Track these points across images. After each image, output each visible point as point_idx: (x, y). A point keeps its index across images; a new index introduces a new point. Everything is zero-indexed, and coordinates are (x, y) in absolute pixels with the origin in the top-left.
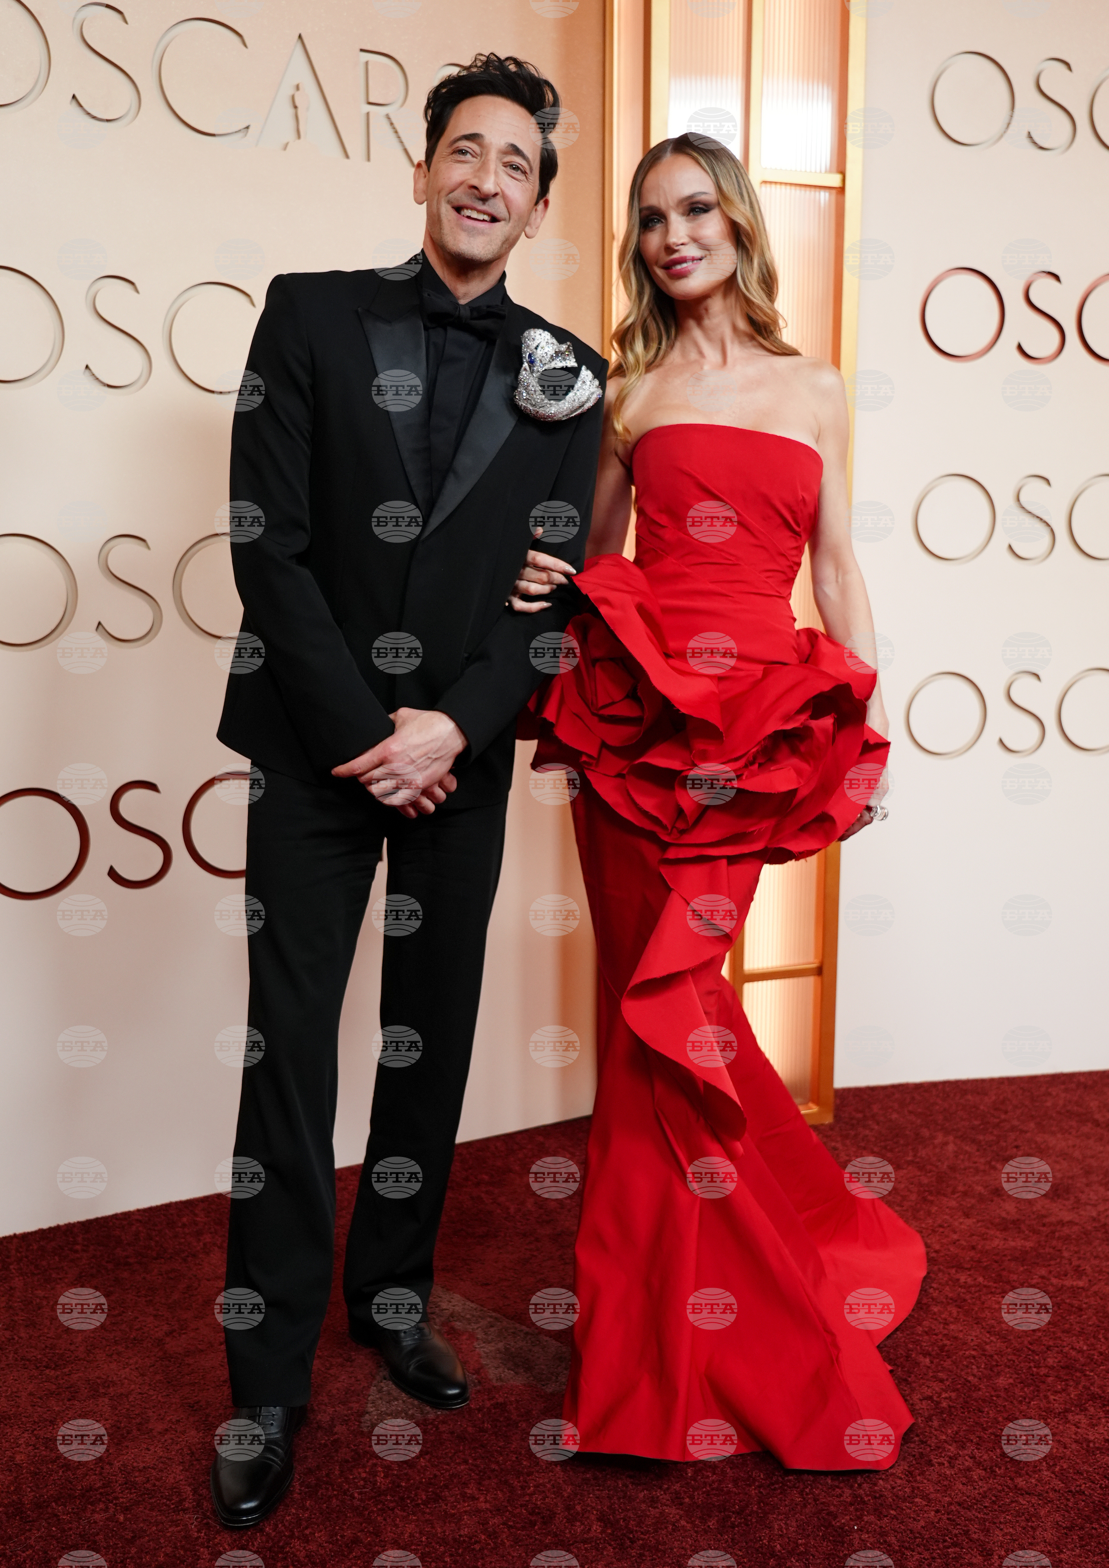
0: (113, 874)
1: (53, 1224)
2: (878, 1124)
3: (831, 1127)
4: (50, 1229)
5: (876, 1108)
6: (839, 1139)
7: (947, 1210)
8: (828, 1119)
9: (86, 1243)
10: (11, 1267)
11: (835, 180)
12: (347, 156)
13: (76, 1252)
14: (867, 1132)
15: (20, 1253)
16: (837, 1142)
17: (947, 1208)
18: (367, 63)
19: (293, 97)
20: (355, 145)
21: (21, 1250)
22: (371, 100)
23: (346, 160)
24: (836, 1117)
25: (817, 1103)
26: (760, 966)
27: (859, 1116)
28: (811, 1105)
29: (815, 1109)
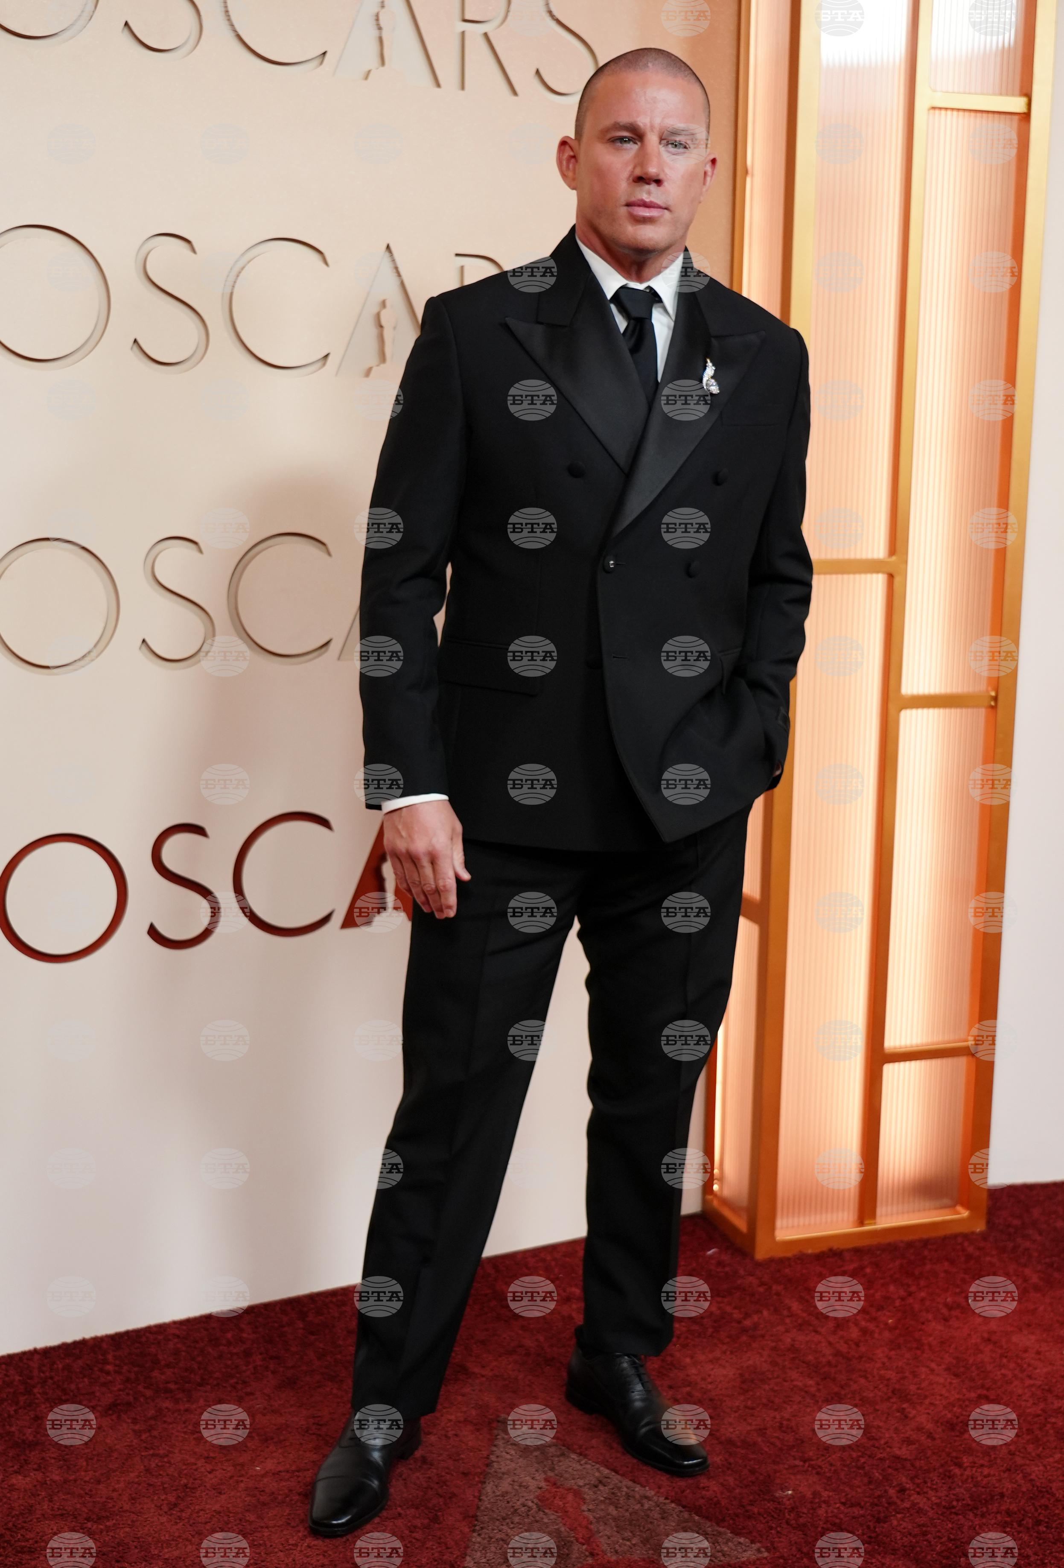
0: (153, 932)
1: (78, 1337)
2: (1040, 1234)
3: (984, 1236)
4: (76, 1344)
5: (1036, 1212)
6: (994, 1252)
8: (980, 1227)
9: (117, 1362)
10: (36, 1390)
11: (1017, 104)
12: (438, 85)
13: (108, 1373)
14: (1028, 1244)
15: (44, 1372)
16: (992, 1255)
19: (377, 17)
20: (447, 70)
21: (44, 1369)
22: (467, 17)
23: (437, 89)
24: (990, 1223)
25: (967, 1206)
26: (903, 1043)
27: (1016, 1222)
28: (959, 1208)
29: (965, 1213)
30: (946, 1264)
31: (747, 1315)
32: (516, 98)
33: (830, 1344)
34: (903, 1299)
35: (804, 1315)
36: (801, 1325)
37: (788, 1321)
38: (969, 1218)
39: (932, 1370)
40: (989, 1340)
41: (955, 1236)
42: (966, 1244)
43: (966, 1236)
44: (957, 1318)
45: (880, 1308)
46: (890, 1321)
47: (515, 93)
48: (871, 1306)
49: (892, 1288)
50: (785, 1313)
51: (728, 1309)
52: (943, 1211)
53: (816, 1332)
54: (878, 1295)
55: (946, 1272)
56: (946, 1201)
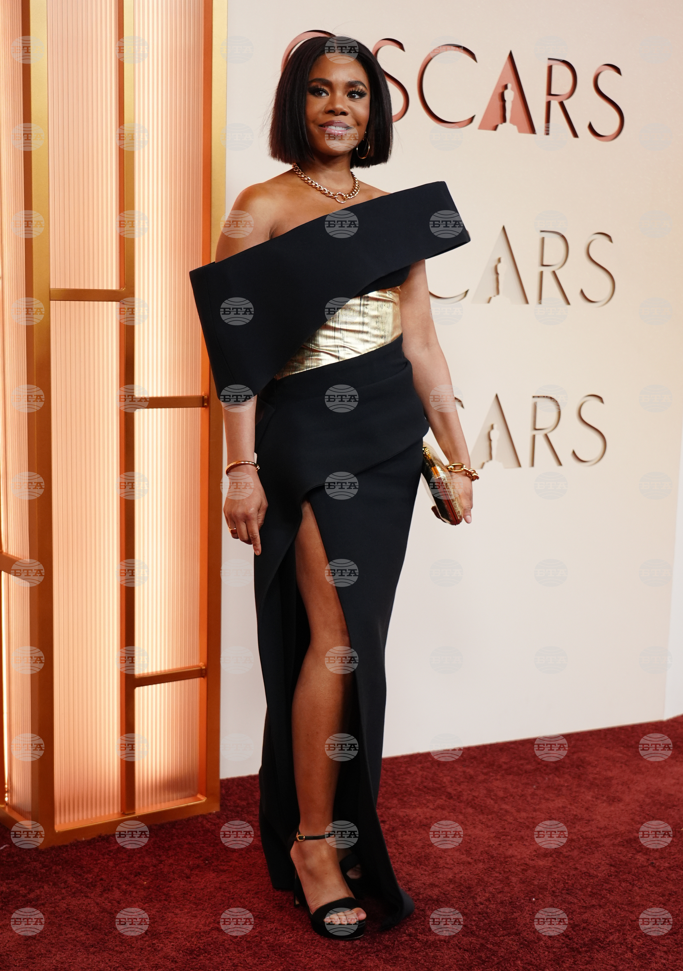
3: (217, 814)
8: (215, 809)
24: (223, 805)
25: (206, 794)
26: (150, 671)
27: (244, 803)
28: (199, 796)
29: (203, 800)
30: (189, 838)
31: (31, 890)
33: (97, 904)
34: (155, 866)
35: (78, 885)
36: (74, 893)
37: (64, 891)
38: (207, 802)
39: (176, 914)
40: (220, 888)
41: (197, 817)
42: (205, 822)
43: (203, 816)
44: (197, 875)
45: (137, 874)
46: (145, 883)
48: (131, 874)
49: (147, 859)
50: (62, 885)
51: (16, 887)
52: (187, 800)
53: (87, 897)
54: (136, 865)
55: (188, 843)
56: (189, 792)
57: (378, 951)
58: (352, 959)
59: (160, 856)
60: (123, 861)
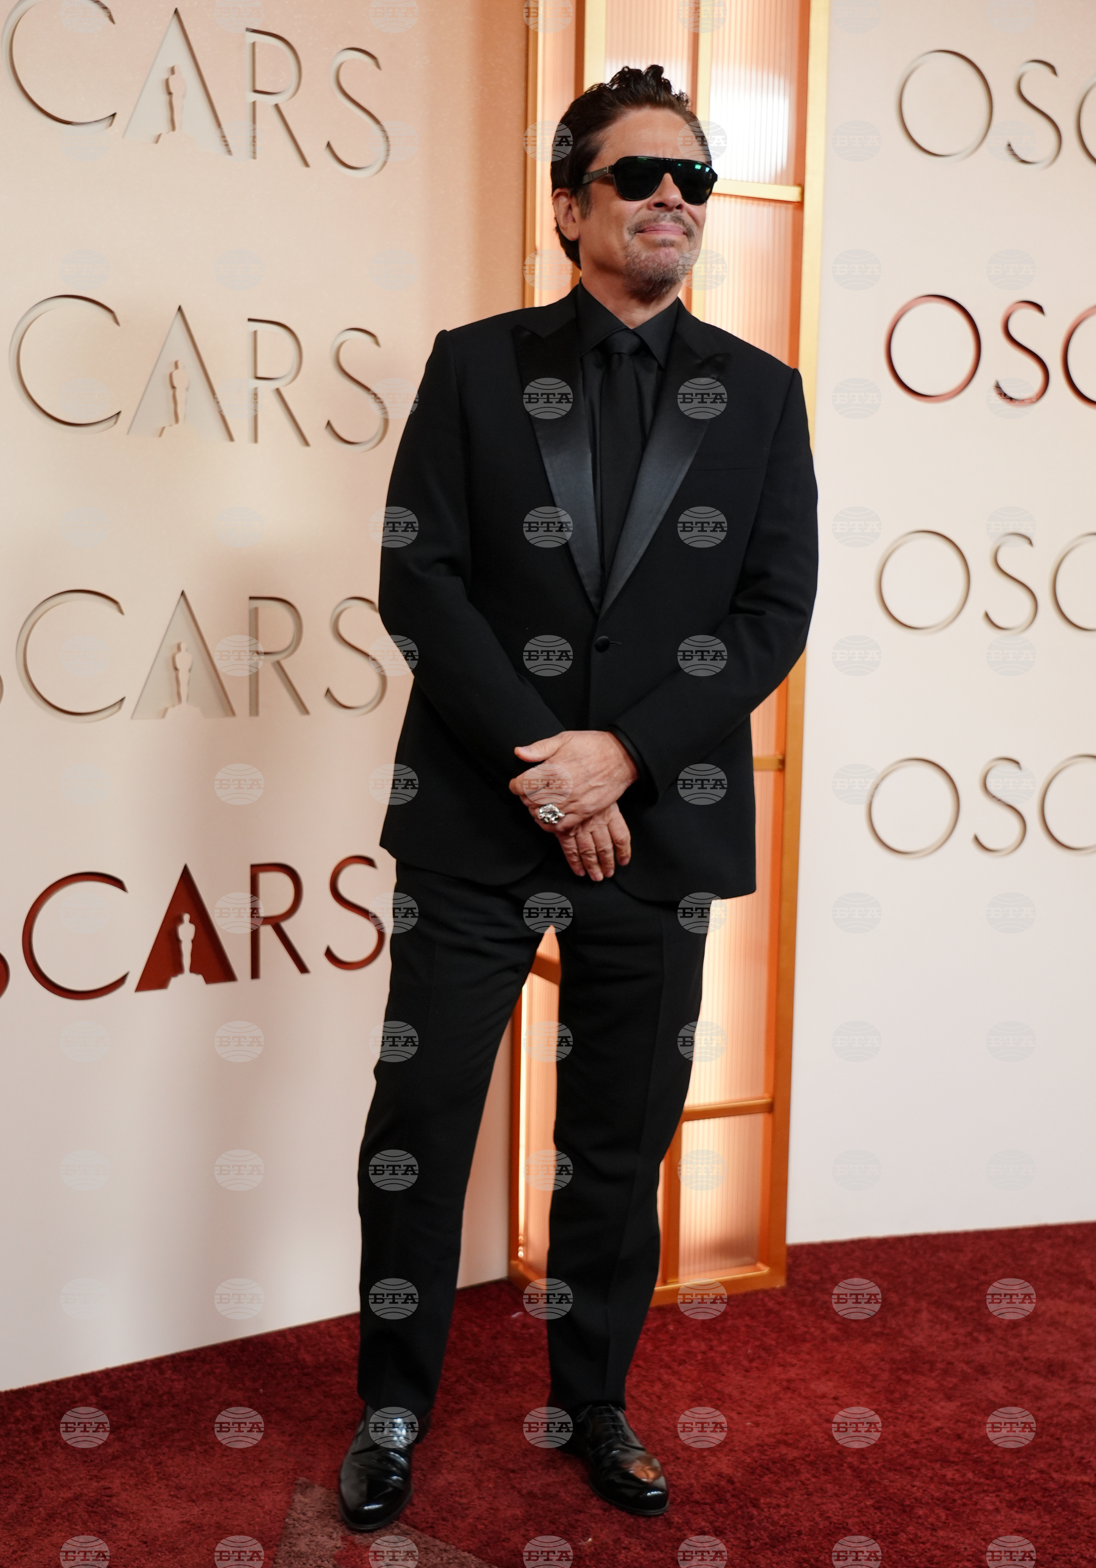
3: (784, 1292)
6: (793, 1306)
7: (926, 1392)
8: (780, 1283)
11: (791, 194)
12: (230, 153)
16: (791, 1310)
17: (926, 1389)
18: (254, 44)
19: (167, 82)
20: (239, 139)
22: (258, 88)
23: (229, 157)
24: (790, 1279)
25: (767, 1262)
26: (702, 1102)
27: (815, 1278)
28: (760, 1265)
29: (765, 1270)
30: (747, 1318)
32: (307, 169)
34: (704, 1353)
38: (770, 1274)
41: (755, 1292)
42: (766, 1299)
43: (766, 1292)
44: (758, 1369)
45: (682, 1362)
47: (306, 164)
48: (674, 1361)
49: (694, 1343)
52: (744, 1268)
54: (681, 1350)
55: (747, 1326)
56: (747, 1259)
57: (999, 1490)
58: (963, 1498)
59: (710, 1340)
60: (665, 1343)
